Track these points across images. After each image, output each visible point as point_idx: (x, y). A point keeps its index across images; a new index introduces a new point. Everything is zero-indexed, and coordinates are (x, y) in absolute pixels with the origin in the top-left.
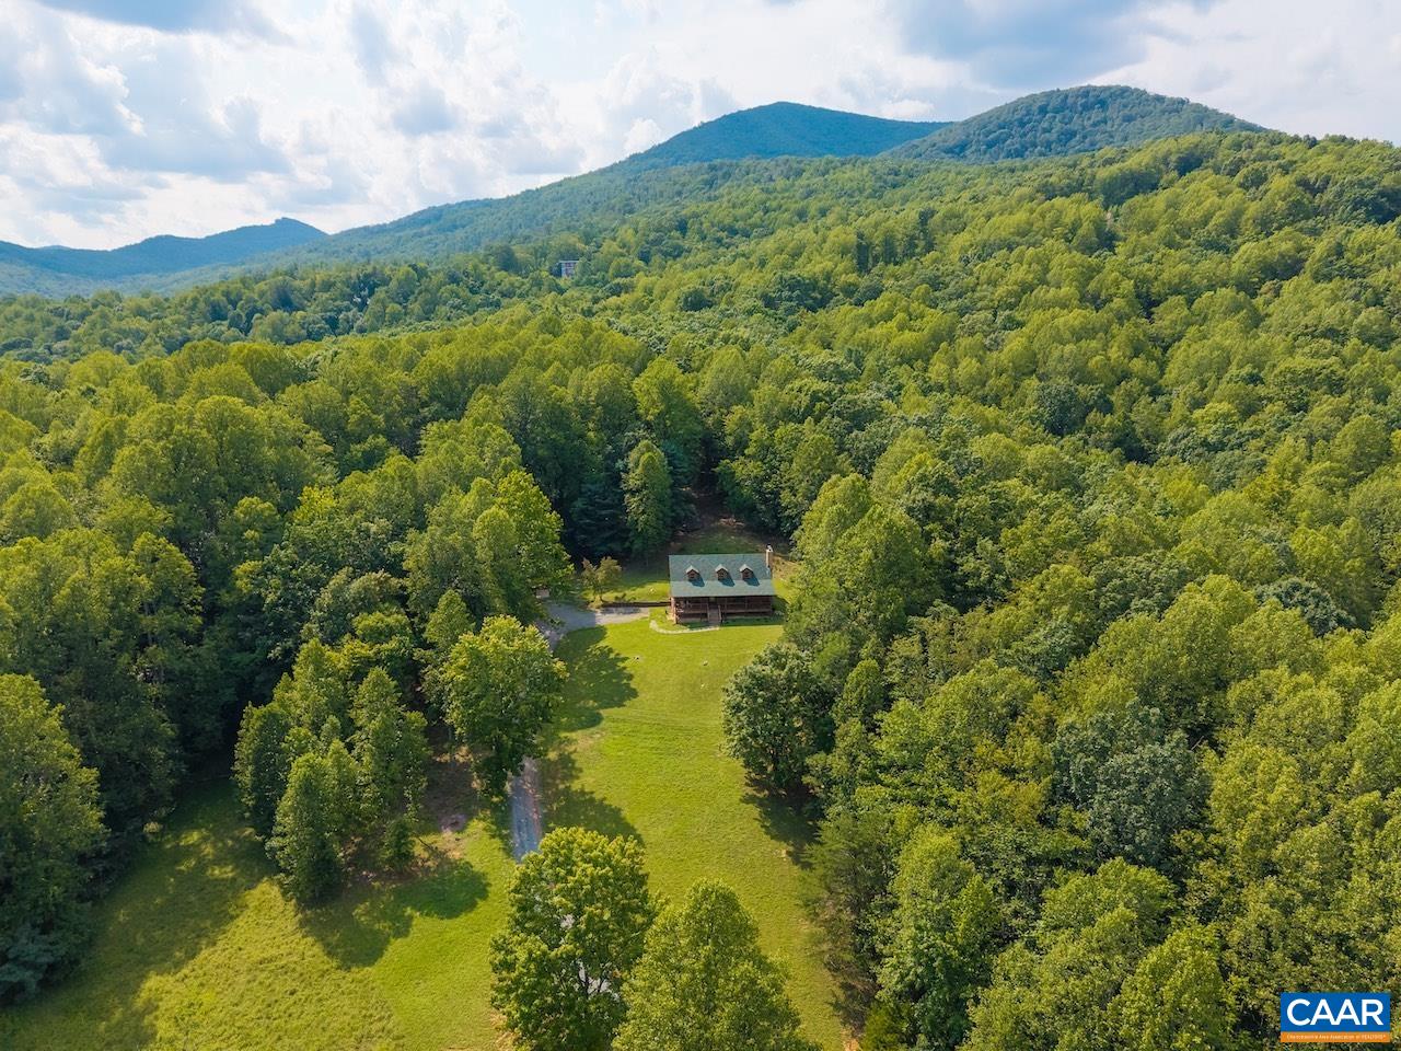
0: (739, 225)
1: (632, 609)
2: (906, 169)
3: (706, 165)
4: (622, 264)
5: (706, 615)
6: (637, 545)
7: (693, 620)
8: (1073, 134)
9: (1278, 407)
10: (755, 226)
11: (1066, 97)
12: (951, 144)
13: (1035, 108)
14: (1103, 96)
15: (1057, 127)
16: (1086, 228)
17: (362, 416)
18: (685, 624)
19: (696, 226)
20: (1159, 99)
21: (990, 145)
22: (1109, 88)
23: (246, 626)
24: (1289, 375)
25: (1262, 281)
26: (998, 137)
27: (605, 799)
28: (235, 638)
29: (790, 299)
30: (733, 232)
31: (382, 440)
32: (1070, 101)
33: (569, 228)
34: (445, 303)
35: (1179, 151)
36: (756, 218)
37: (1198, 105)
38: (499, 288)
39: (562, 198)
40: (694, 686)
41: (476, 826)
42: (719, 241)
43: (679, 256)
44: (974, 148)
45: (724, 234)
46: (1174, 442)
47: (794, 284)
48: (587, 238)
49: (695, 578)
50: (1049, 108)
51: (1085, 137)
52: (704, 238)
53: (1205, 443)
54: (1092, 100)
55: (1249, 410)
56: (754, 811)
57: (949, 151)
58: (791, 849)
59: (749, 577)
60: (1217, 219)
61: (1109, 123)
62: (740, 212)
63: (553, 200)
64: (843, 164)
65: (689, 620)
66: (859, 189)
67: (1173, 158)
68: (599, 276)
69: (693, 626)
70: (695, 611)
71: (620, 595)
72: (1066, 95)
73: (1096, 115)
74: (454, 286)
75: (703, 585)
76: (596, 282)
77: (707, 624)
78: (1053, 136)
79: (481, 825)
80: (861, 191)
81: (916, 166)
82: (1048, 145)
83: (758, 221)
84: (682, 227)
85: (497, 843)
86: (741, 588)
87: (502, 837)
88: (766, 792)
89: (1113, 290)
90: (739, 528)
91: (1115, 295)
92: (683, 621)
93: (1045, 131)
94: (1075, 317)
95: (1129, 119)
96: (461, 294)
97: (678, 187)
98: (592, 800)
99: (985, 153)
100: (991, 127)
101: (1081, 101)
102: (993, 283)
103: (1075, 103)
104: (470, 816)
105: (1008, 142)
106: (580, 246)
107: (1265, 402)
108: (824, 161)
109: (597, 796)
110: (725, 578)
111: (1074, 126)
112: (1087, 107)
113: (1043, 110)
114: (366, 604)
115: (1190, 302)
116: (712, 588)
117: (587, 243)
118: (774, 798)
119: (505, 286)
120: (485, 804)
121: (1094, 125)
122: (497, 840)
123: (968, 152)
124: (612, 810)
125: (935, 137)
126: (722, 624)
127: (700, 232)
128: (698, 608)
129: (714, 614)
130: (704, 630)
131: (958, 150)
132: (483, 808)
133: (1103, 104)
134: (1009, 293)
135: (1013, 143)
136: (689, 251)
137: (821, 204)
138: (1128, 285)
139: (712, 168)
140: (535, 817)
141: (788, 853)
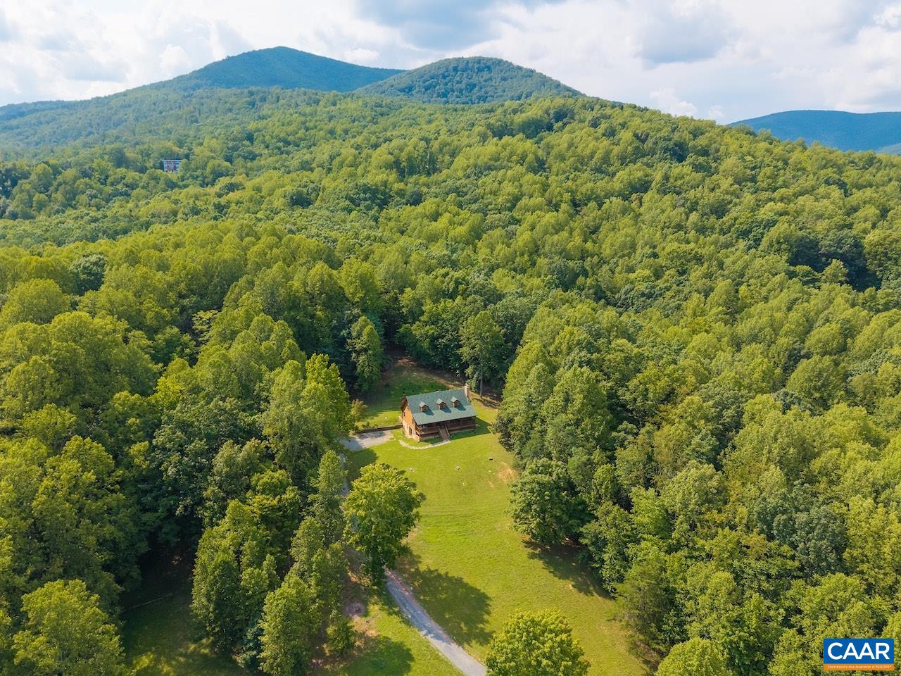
0: (290, 138)
1: (378, 433)
2: (386, 104)
3: (246, 91)
4: (216, 165)
5: (438, 433)
6: (365, 387)
7: (431, 437)
8: (474, 86)
9: (672, 272)
10: (301, 139)
11: (468, 62)
12: (403, 86)
13: (451, 67)
14: (488, 64)
15: (465, 81)
16: (530, 157)
17: (157, 312)
18: (426, 441)
19: (261, 138)
20: (520, 68)
21: (427, 89)
22: (492, 59)
23: (145, 492)
24: (675, 254)
25: (631, 193)
26: (431, 84)
27: (447, 573)
28: (139, 502)
29: (365, 200)
30: (287, 143)
31: (176, 330)
32: (470, 65)
33: (150, 132)
34: (83, 193)
35: (554, 108)
36: (301, 133)
37: (541, 74)
38: (123, 181)
39: (130, 106)
40: (459, 485)
41: (374, 609)
42: (279, 148)
43: (254, 159)
44: (417, 90)
45: (281, 144)
46: (626, 293)
47: (366, 189)
48: (181, 144)
49: (427, 410)
50: (459, 68)
51: (481, 88)
52: (267, 147)
53: (643, 295)
54: (482, 65)
55: (658, 274)
56: (539, 563)
57: (402, 90)
58: (573, 583)
59: (458, 405)
60: (599, 155)
61: (494, 81)
62: (290, 129)
63: (123, 107)
64: (345, 97)
65: (427, 438)
66: (363, 116)
67: (552, 112)
68: (199, 172)
69: (433, 442)
70: (431, 432)
71: (365, 423)
72: (467, 61)
73: (486, 75)
74: (87, 180)
75: (432, 414)
76: (197, 177)
77: (441, 439)
78: (463, 86)
79: (377, 607)
80: (364, 118)
81: (392, 102)
82: (461, 91)
83: (303, 136)
84: (250, 138)
85: (396, 619)
86: (456, 414)
87: (397, 613)
88: (539, 549)
89: (559, 198)
90: (413, 365)
91: (561, 201)
92: (424, 439)
93: (458, 82)
94: (549, 218)
95: (504, 79)
96: (94, 186)
97: (228, 105)
98: (439, 576)
99: (424, 93)
100: (426, 77)
101: (476, 66)
102: (494, 193)
103: (473, 66)
104: (365, 603)
105: (438, 87)
106: (176, 149)
107: (664, 269)
108: (332, 94)
109: (442, 572)
110: (444, 407)
111: (473, 81)
112: (480, 70)
113: (455, 69)
114: (252, 467)
115: (600, 205)
116: (439, 416)
117: (181, 147)
118: (544, 552)
119: (128, 180)
120: (370, 592)
121: (486, 81)
122: (394, 616)
123: (413, 92)
124: (456, 580)
125: (391, 80)
126: (451, 438)
127: (264, 142)
128: (432, 429)
129: (442, 432)
130: (442, 444)
131: (408, 90)
132: (371, 596)
133: (489, 68)
134: (508, 201)
135: (440, 88)
136: (261, 155)
137: (344, 127)
138: (567, 196)
139: (251, 94)
140: (407, 594)
141: (573, 586)
